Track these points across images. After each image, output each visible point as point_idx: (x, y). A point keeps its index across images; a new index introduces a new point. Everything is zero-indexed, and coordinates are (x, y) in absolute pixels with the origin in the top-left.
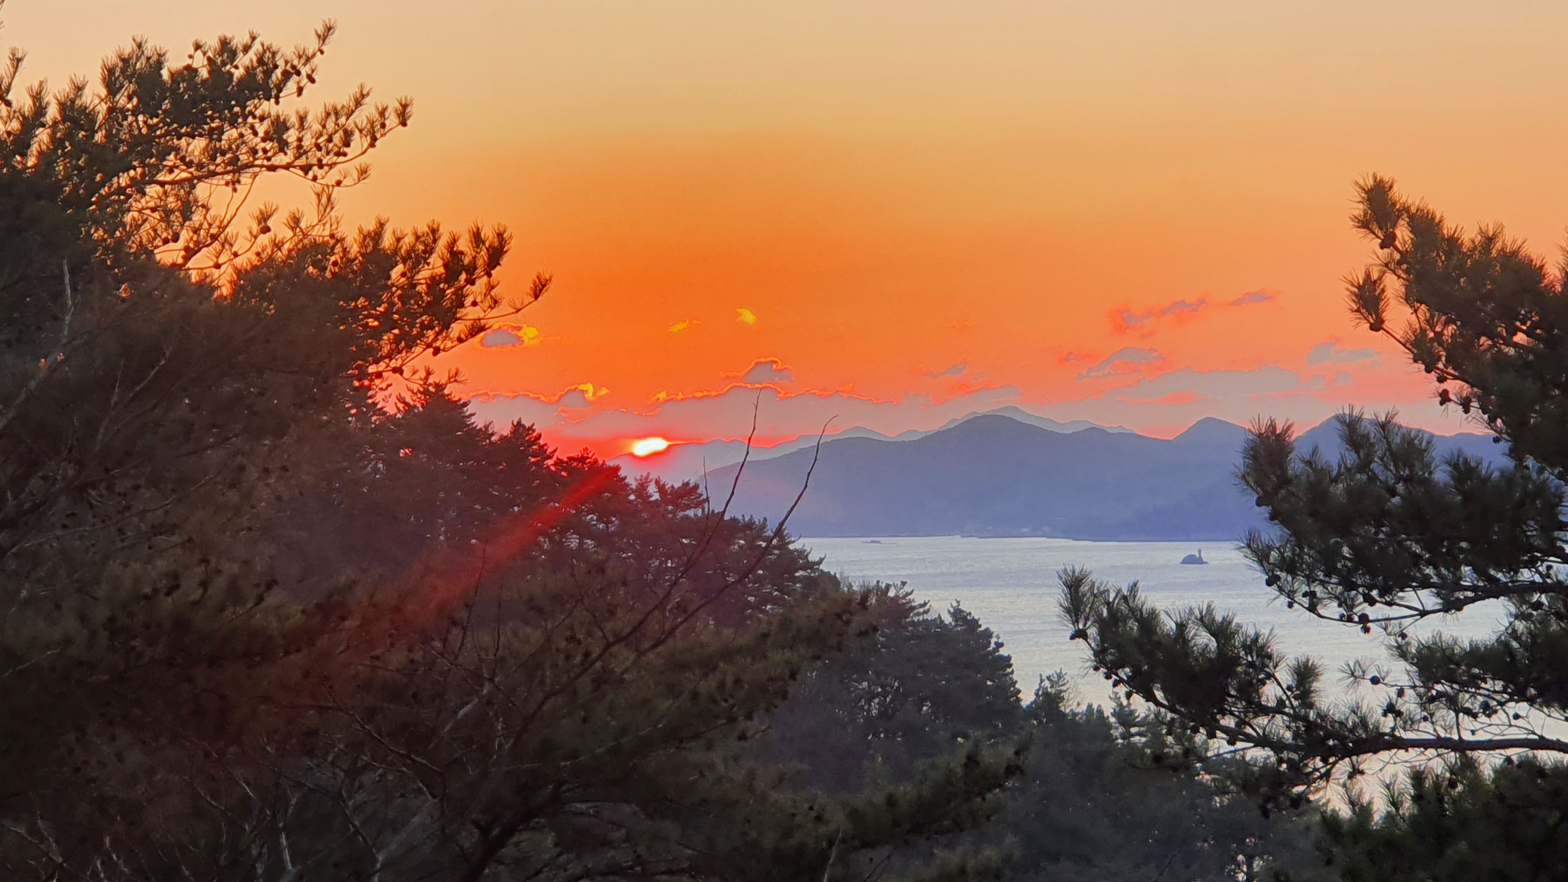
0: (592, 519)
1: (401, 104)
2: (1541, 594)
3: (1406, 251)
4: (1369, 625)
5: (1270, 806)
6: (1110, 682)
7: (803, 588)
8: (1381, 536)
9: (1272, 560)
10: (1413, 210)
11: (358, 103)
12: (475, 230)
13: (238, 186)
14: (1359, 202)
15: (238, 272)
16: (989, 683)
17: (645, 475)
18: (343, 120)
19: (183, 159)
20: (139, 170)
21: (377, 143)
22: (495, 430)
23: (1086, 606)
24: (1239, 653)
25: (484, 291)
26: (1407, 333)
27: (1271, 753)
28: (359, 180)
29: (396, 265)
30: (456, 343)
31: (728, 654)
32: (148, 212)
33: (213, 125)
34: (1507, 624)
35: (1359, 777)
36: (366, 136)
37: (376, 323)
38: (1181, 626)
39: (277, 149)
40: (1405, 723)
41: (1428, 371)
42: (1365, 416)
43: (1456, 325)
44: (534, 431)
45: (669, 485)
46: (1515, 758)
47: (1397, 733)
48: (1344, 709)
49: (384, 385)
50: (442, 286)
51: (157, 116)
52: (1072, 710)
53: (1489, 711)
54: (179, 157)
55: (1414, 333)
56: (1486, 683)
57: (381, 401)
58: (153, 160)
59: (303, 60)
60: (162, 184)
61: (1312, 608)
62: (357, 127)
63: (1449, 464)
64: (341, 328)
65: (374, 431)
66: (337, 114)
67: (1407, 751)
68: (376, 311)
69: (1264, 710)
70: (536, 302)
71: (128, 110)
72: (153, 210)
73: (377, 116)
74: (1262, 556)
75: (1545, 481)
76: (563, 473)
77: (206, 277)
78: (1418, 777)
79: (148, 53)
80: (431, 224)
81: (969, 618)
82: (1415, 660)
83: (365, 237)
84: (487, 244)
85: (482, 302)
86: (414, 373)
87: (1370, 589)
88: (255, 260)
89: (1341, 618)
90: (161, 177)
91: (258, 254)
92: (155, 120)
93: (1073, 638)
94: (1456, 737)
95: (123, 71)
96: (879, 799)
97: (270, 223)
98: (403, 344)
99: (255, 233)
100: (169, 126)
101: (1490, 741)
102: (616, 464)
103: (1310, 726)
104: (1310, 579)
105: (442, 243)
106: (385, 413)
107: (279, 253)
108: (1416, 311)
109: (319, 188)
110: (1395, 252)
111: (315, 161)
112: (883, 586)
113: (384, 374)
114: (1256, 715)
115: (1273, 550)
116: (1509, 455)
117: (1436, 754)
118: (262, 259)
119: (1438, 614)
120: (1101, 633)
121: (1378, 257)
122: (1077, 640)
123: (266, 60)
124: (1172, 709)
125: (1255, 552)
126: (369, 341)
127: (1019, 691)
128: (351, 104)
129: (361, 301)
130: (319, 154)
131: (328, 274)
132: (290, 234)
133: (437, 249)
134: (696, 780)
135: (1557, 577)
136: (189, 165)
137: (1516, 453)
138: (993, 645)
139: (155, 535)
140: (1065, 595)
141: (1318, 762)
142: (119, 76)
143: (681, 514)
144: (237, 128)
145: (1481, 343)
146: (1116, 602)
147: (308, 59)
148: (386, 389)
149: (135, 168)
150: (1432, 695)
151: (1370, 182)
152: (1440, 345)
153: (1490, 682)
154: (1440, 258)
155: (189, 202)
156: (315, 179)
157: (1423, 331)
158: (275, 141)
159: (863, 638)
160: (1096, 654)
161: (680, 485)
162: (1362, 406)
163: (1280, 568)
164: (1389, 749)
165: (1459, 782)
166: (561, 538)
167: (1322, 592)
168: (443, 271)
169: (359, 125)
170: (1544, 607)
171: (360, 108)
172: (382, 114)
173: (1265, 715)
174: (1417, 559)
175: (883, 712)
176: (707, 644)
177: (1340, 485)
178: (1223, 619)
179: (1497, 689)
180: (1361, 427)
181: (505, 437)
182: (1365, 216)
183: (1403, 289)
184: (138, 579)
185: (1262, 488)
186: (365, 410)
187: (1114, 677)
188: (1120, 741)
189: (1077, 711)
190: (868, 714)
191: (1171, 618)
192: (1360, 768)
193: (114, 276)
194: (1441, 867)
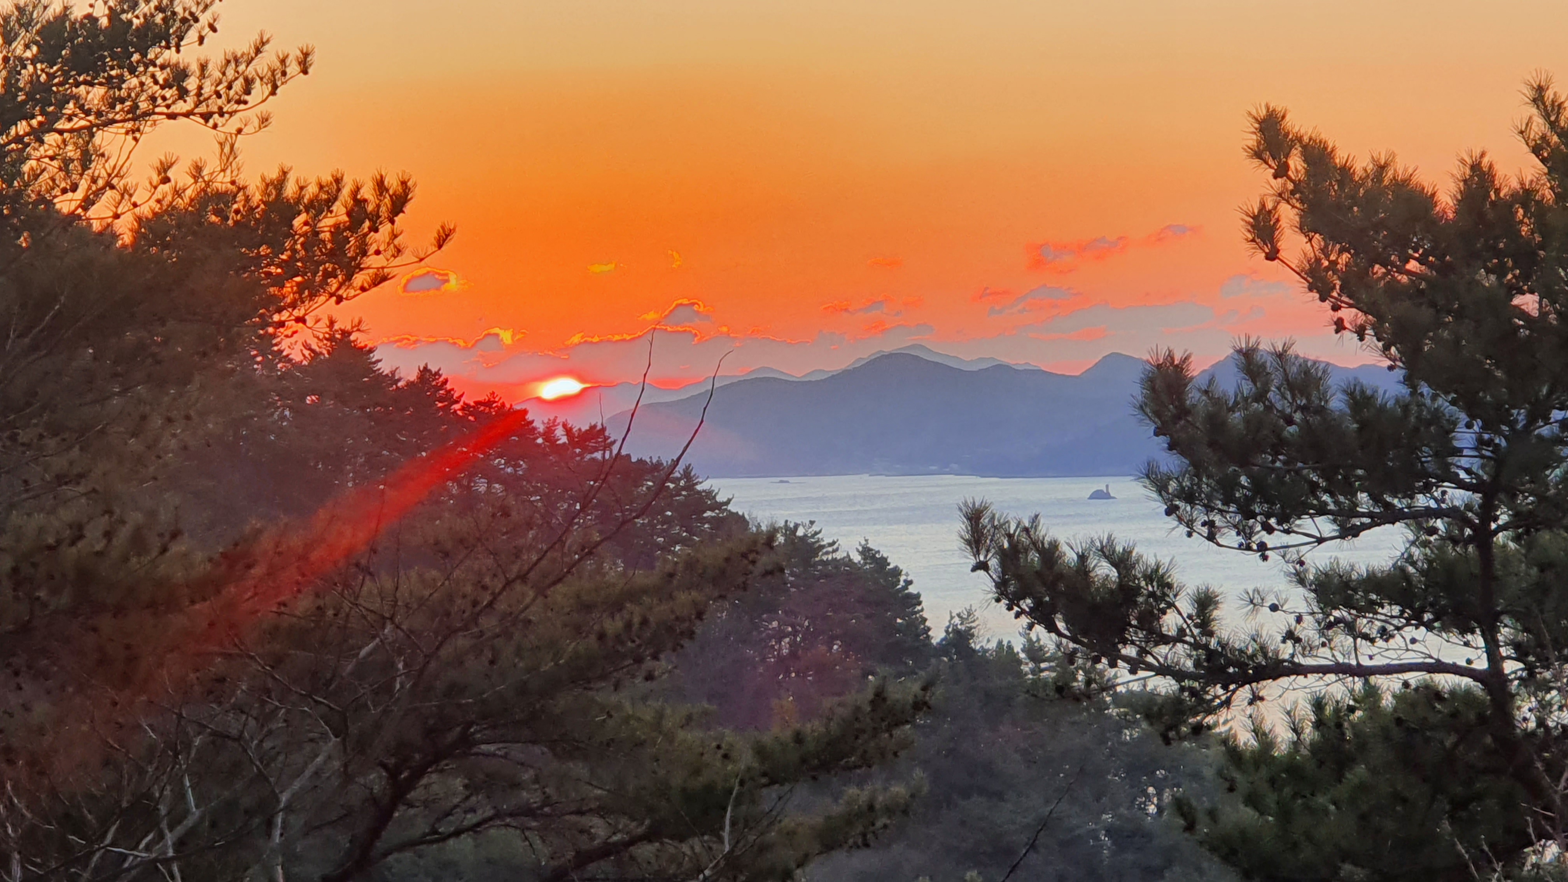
0: (499, 463)
1: (302, 52)
2: (1436, 519)
3: (1299, 180)
4: (1268, 553)
5: (1172, 734)
6: (1013, 613)
7: (711, 529)
8: (1278, 464)
9: (1170, 490)
10: (1306, 139)
11: (258, 51)
12: (378, 177)
13: (138, 136)
14: (1253, 133)
15: (139, 219)
16: (899, 621)
17: (552, 418)
18: (242, 68)
19: (81, 108)
20: (38, 119)
21: (278, 91)
22: (402, 375)
23: (987, 538)
24: (1139, 583)
25: (387, 240)
26: (1302, 262)
27: (1173, 682)
28: (260, 128)
29: (299, 214)
30: (359, 292)
31: (633, 595)
32: (47, 160)
33: (113, 74)
34: (1403, 550)
35: (1258, 703)
36: (267, 84)
37: (279, 271)
38: (1082, 558)
39: (176, 97)
40: (1304, 648)
41: (1323, 299)
42: (1261, 347)
43: (1350, 253)
44: (440, 376)
45: (576, 428)
46: (1413, 683)
47: (1296, 660)
48: (1243, 636)
49: (289, 332)
50: (345, 233)
51: (56, 64)
52: (982, 647)
53: (1385, 634)
54: (77, 105)
55: (1309, 261)
56: (1383, 608)
57: (287, 348)
58: (53, 108)
59: (201, 7)
60: (61, 132)
61: (1211, 537)
62: (258, 75)
63: (1345, 392)
64: (244, 275)
65: (280, 378)
66: (236, 60)
67: (1306, 677)
68: (280, 258)
69: (1165, 639)
70: (439, 252)
71: (27, 59)
72: (52, 158)
73: (277, 64)
74: (1161, 487)
75: (1439, 407)
76: (470, 418)
77: (107, 226)
78: (1318, 705)
80: (335, 174)
81: (877, 556)
82: (1314, 587)
83: (267, 185)
84: (391, 192)
85: (385, 250)
86: (317, 321)
87: (1268, 517)
88: (156, 207)
89: (1240, 546)
90: (59, 125)
91: (159, 201)
92: (54, 68)
93: (974, 569)
94: (1354, 663)
95: (18, 20)
96: (787, 735)
97: (170, 174)
98: (306, 292)
99: (155, 183)
100: (67, 75)
101: (1389, 665)
102: (524, 408)
103: (1211, 655)
104: (1209, 508)
105: (346, 192)
106: (291, 360)
107: (180, 202)
108: (1310, 240)
109: (222, 137)
110: (1289, 182)
111: (215, 109)
112: (792, 525)
113: (287, 323)
114: (1157, 644)
115: (1171, 479)
116: (1404, 383)
117: (1336, 680)
118: (163, 206)
119: (1335, 541)
120: (1003, 563)
121: (1272, 187)
122: (979, 572)
123: (164, 7)
124: (1074, 640)
125: (1154, 482)
126: (272, 290)
127: (929, 629)
128: (251, 52)
129: (264, 250)
130: (220, 102)
131: (230, 222)
132: (192, 182)
133: (341, 197)
134: (604, 720)
135: (1452, 503)
136: (88, 113)
137: (1410, 380)
138: (902, 583)
139: (60, 486)
140: (966, 527)
141: (1219, 690)
142: (14, 25)
143: (589, 456)
144: (137, 77)
145: (1375, 271)
146: (1017, 533)
147: (207, 7)
148: (292, 336)
149: (33, 117)
150: (1330, 621)
151: (1263, 113)
152: (1334, 273)
153: (1387, 607)
154: (1333, 186)
155: (87, 151)
156: (215, 126)
157: (1318, 260)
158: (175, 88)
159: (769, 577)
160: (998, 585)
161: (587, 428)
162: (1258, 338)
163: (1179, 498)
164: (1288, 676)
165: (1358, 709)
166: (469, 483)
167: (1220, 520)
168: (347, 219)
169: (260, 72)
170: (1440, 532)
171: (260, 55)
172: (283, 61)
173: (1166, 643)
174: (1314, 487)
175: (793, 654)
176: (614, 585)
177: (1237, 414)
178: (1124, 549)
179: (1394, 614)
180: (1257, 357)
181: (412, 383)
182: (1258, 147)
183: (1297, 218)
184: (41, 530)
185: (1160, 418)
186: (270, 357)
187: (1016, 609)
188: (1030, 676)
189: (986, 647)
190: (778, 654)
191: (1072, 548)
192: (1261, 694)
193: (13, 226)
194: (1342, 791)
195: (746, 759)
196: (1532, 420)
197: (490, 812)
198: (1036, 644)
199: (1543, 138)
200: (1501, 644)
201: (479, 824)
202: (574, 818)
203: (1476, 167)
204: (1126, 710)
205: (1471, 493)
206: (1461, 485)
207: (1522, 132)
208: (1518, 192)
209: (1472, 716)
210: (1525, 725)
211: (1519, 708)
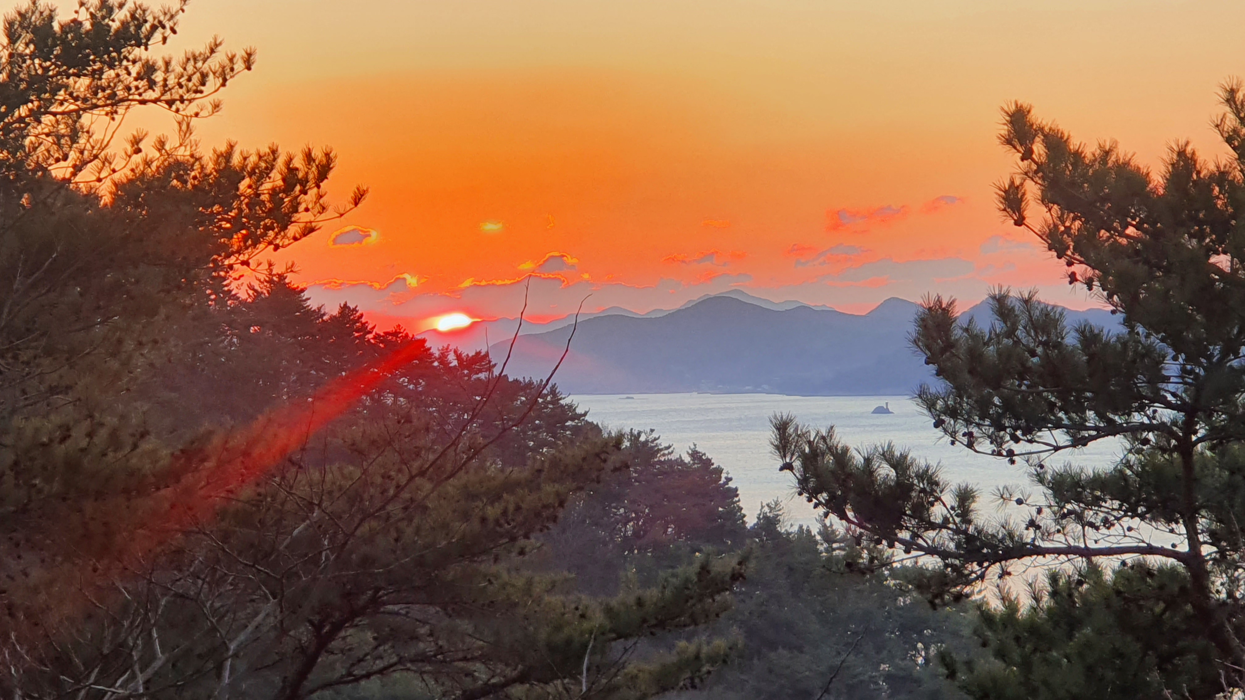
0: (403, 381)
1: (246, 53)
2: (1149, 432)
3: (1041, 162)
4: (1015, 458)
5: (937, 601)
6: (812, 504)
7: (572, 435)
8: (1024, 388)
9: (938, 407)
10: (1047, 129)
11: (212, 51)
12: (307, 150)
13: (115, 116)
14: (1005, 124)
15: (116, 184)
16: (720, 509)
17: (446, 346)
18: (199, 64)
19: (71, 94)
20: (36, 103)
21: (228, 83)
22: (326, 311)
23: (792, 444)
24: (913, 481)
25: (315, 200)
26: (1043, 227)
27: (939, 560)
28: (213, 112)
29: (244, 179)
30: (292, 241)
31: (510, 486)
32: (44, 136)
33: (95, 67)
34: (1122, 456)
35: (1007, 577)
36: (218, 78)
37: (228, 225)
38: (868, 461)
39: (147, 87)
40: (1043, 534)
41: (1059, 257)
42: (1011, 294)
43: (1081, 221)
44: (357, 311)
45: (465, 354)
46: (1129, 562)
47: (1037, 543)
48: (995, 524)
49: (236, 276)
50: (281, 195)
51: (50, 60)
52: (786, 530)
53: (1108, 525)
54: (67, 93)
55: (1048, 227)
56: (1106, 502)
57: (235, 289)
58: (47, 95)
59: (168, 17)
60: (54, 114)
61: (970, 445)
62: (212, 71)
63: (1077, 330)
64: (200, 229)
65: (229, 312)
66: (195, 60)
67: (1044, 556)
68: (229, 215)
69: (932, 526)
70: (355, 209)
71: (26, 55)
72: (48, 135)
73: (227, 62)
74: (930, 405)
75: (1151, 344)
76: (381, 345)
77: (91, 188)
78: (1054, 578)
79: (41, 8)
80: (271, 146)
81: (704, 457)
82: (1051, 485)
83: (218, 156)
84: (317, 162)
85: (313, 208)
86: (259, 265)
87: (1015, 430)
88: (130, 175)
89: (993, 453)
90: (53, 109)
91: (132, 170)
92: (48, 63)
93: (781, 469)
94: (1083, 546)
95: (20, 25)
96: (631, 600)
97: (141, 146)
98: (250, 242)
99: (129, 153)
100: (59, 68)
101: (1110, 548)
102: (423, 337)
103: (970, 539)
104: (968, 422)
105: (280, 163)
106: (238, 298)
107: (149, 170)
108: (1050, 210)
109: (179, 117)
110: (1033, 164)
111: (177, 97)
112: (636, 433)
113: (234, 266)
114: (927, 529)
115: (939, 399)
116: (1124, 324)
117: (1066, 559)
118: (135, 174)
119: (1067, 449)
120: (804, 465)
121: (1020, 167)
122: (785, 471)
123: (137, 16)
124: (861, 527)
125: (925, 401)
126: (222, 240)
127: (744, 516)
128: (207, 52)
129: (216, 208)
130: (181, 91)
131: (189, 186)
132: (157, 154)
133: (277, 166)
134: (485, 587)
135: (1161, 419)
136: (76, 99)
137: (1128, 322)
138: (723, 480)
139: (53, 395)
140: (776, 436)
141: (975, 567)
142: (17, 28)
143: (475, 377)
144: (114, 69)
145: (1101, 235)
146: (816, 440)
147: (172, 17)
148: (239, 279)
149: (32, 102)
150: (1064, 513)
151: (1013, 108)
152: (1069, 236)
153: (1109, 502)
154: (1068, 167)
155: (75, 129)
156: (177, 111)
157: (1056, 226)
158: (145, 80)
159: (617, 473)
160: (800, 482)
161: (474, 354)
162: (1009, 287)
163: (945, 414)
164: (1030, 555)
165: (1085, 582)
166: (380, 397)
167: (977, 432)
168: (282, 183)
169: (213, 68)
170: (1151, 443)
171: (214, 55)
172: (231, 60)
173: (934, 529)
174: (1052, 405)
175: (636, 534)
176: (494, 478)
177: (991, 348)
178: (901, 454)
179: (1114, 507)
180: (1008, 302)
181: (335, 317)
182: (1009, 135)
183: (1039, 192)
184: (37, 430)
185: (930, 350)
186: (222, 295)
187: (815, 501)
188: (824, 554)
189: (790, 531)
190: (624, 535)
191: (859, 453)
192: (1008, 570)
193: (17, 189)
194: (1072, 646)
195: (598, 619)
196: (1225, 355)
197: (395, 659)
198: (829, 529)
199: (1235, 131)
200: (1199, 531)
201: (386, 668)
202: (461, 664)
203: (1181, 153)
204: (901, 582)
205: (1176, 412)
206: (1168, 405)
207: (1217, 126)
208: (1215, 174)
209: (1176, 589)
210: (1217, 596)
211: (1213, 583)
